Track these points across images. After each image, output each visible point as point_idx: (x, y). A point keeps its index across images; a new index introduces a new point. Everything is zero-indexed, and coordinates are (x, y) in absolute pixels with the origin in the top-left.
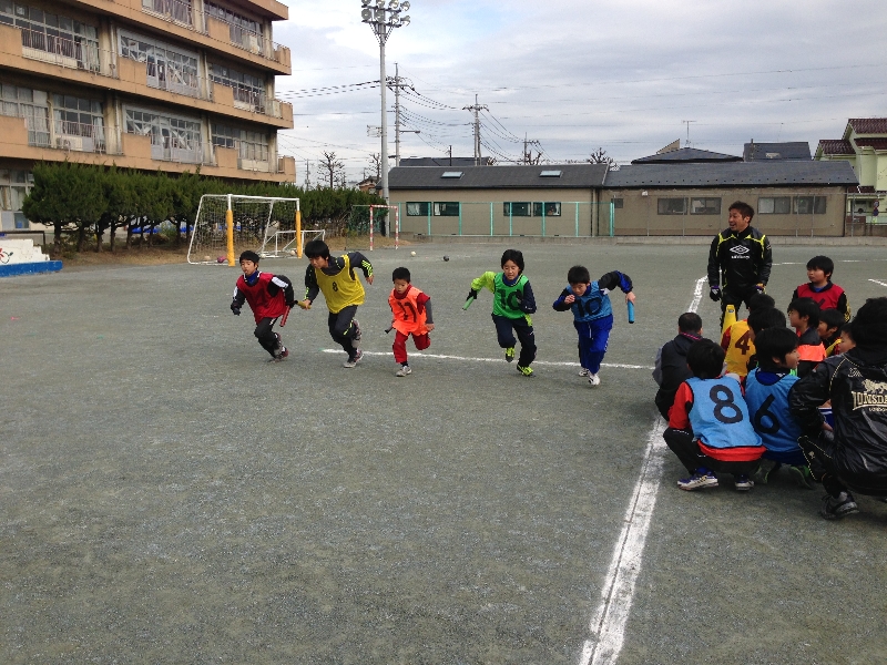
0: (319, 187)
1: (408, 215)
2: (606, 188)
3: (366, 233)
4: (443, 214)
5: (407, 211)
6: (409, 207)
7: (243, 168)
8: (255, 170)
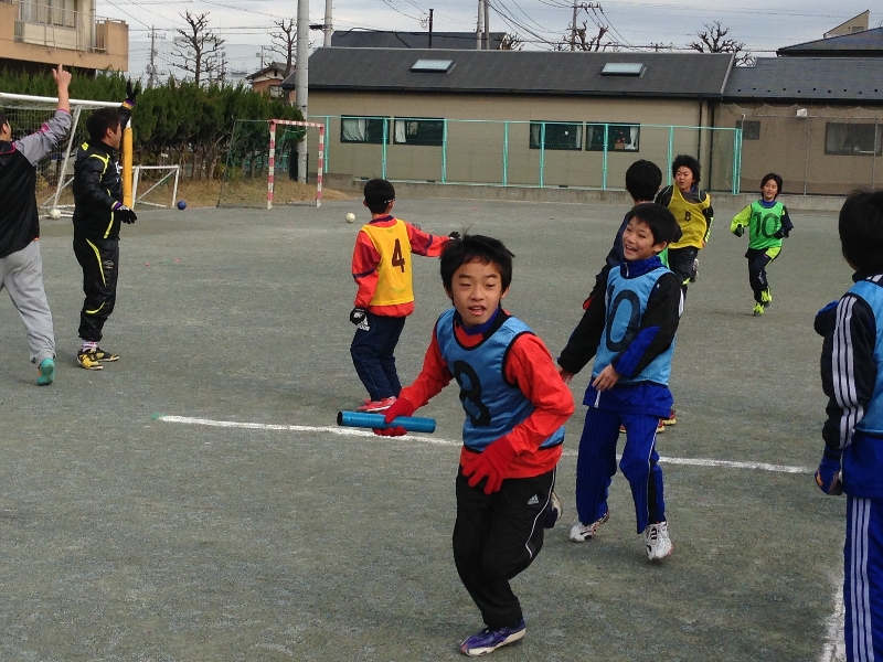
0: (172, 81)
1: (343, 140)
2: (728, 100)
3: (261, 173)
4: (411, 139)
5: (342, 133)
6: (347, 124)
7: (26, 41)
8: (48, 44)
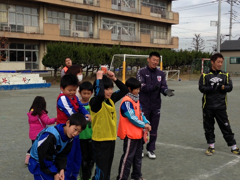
5: (230, 62)
6: (231, 59)
7: (154, 43)
8: (158, 43)
